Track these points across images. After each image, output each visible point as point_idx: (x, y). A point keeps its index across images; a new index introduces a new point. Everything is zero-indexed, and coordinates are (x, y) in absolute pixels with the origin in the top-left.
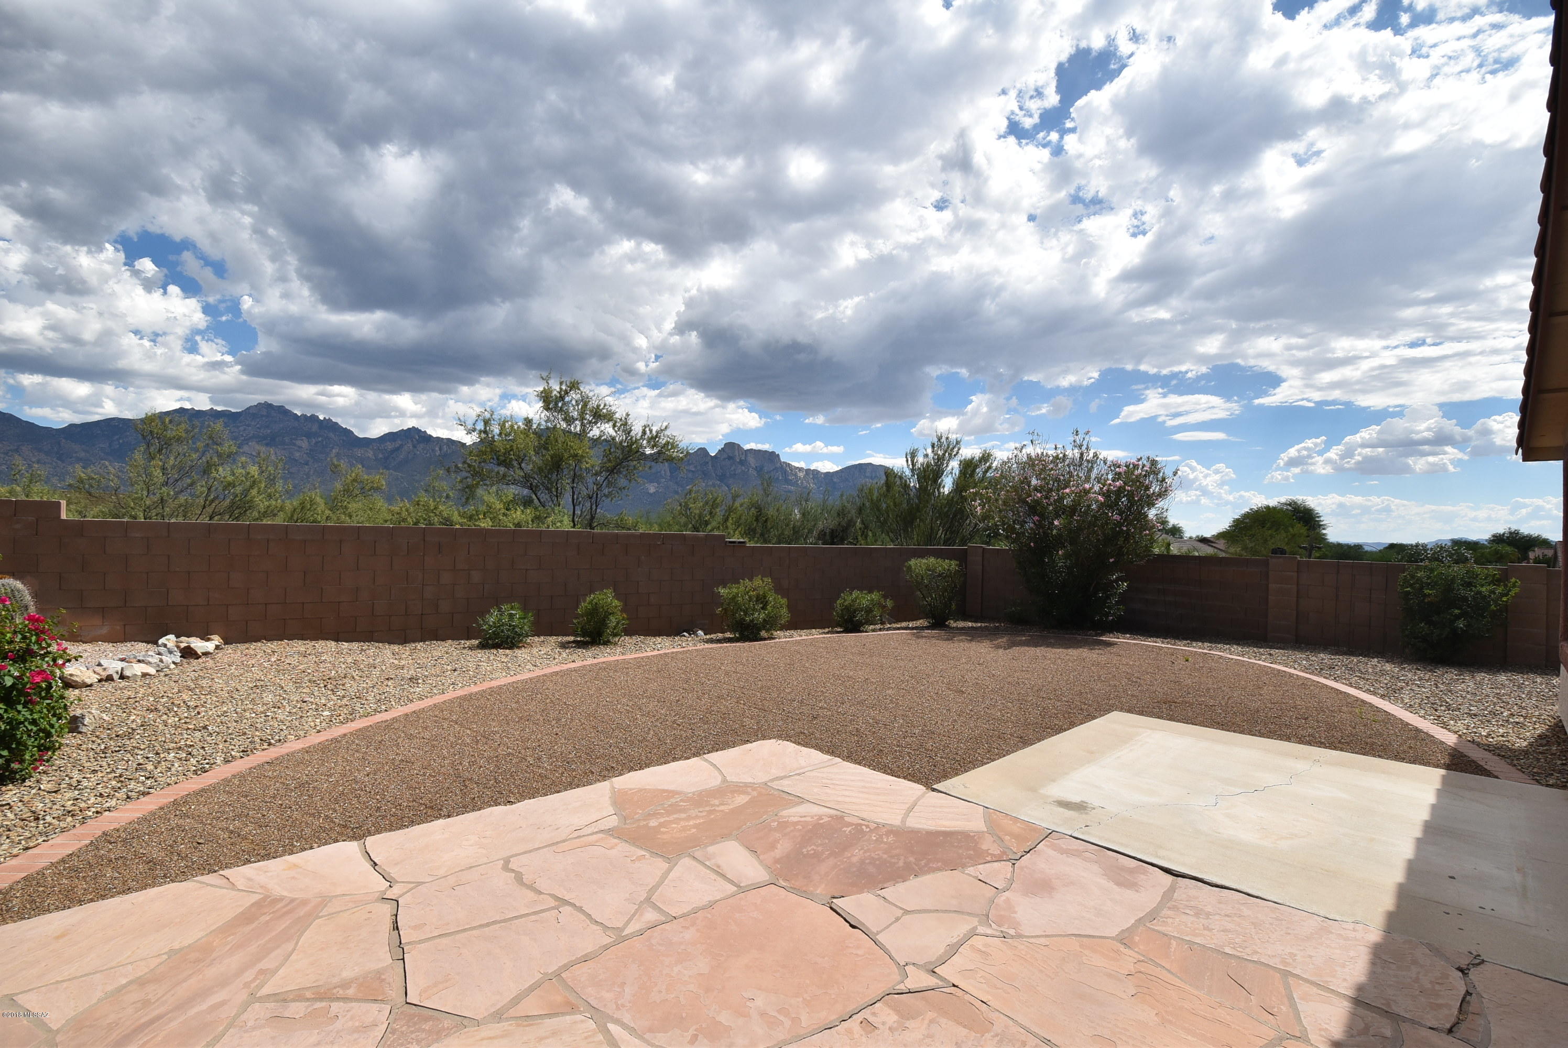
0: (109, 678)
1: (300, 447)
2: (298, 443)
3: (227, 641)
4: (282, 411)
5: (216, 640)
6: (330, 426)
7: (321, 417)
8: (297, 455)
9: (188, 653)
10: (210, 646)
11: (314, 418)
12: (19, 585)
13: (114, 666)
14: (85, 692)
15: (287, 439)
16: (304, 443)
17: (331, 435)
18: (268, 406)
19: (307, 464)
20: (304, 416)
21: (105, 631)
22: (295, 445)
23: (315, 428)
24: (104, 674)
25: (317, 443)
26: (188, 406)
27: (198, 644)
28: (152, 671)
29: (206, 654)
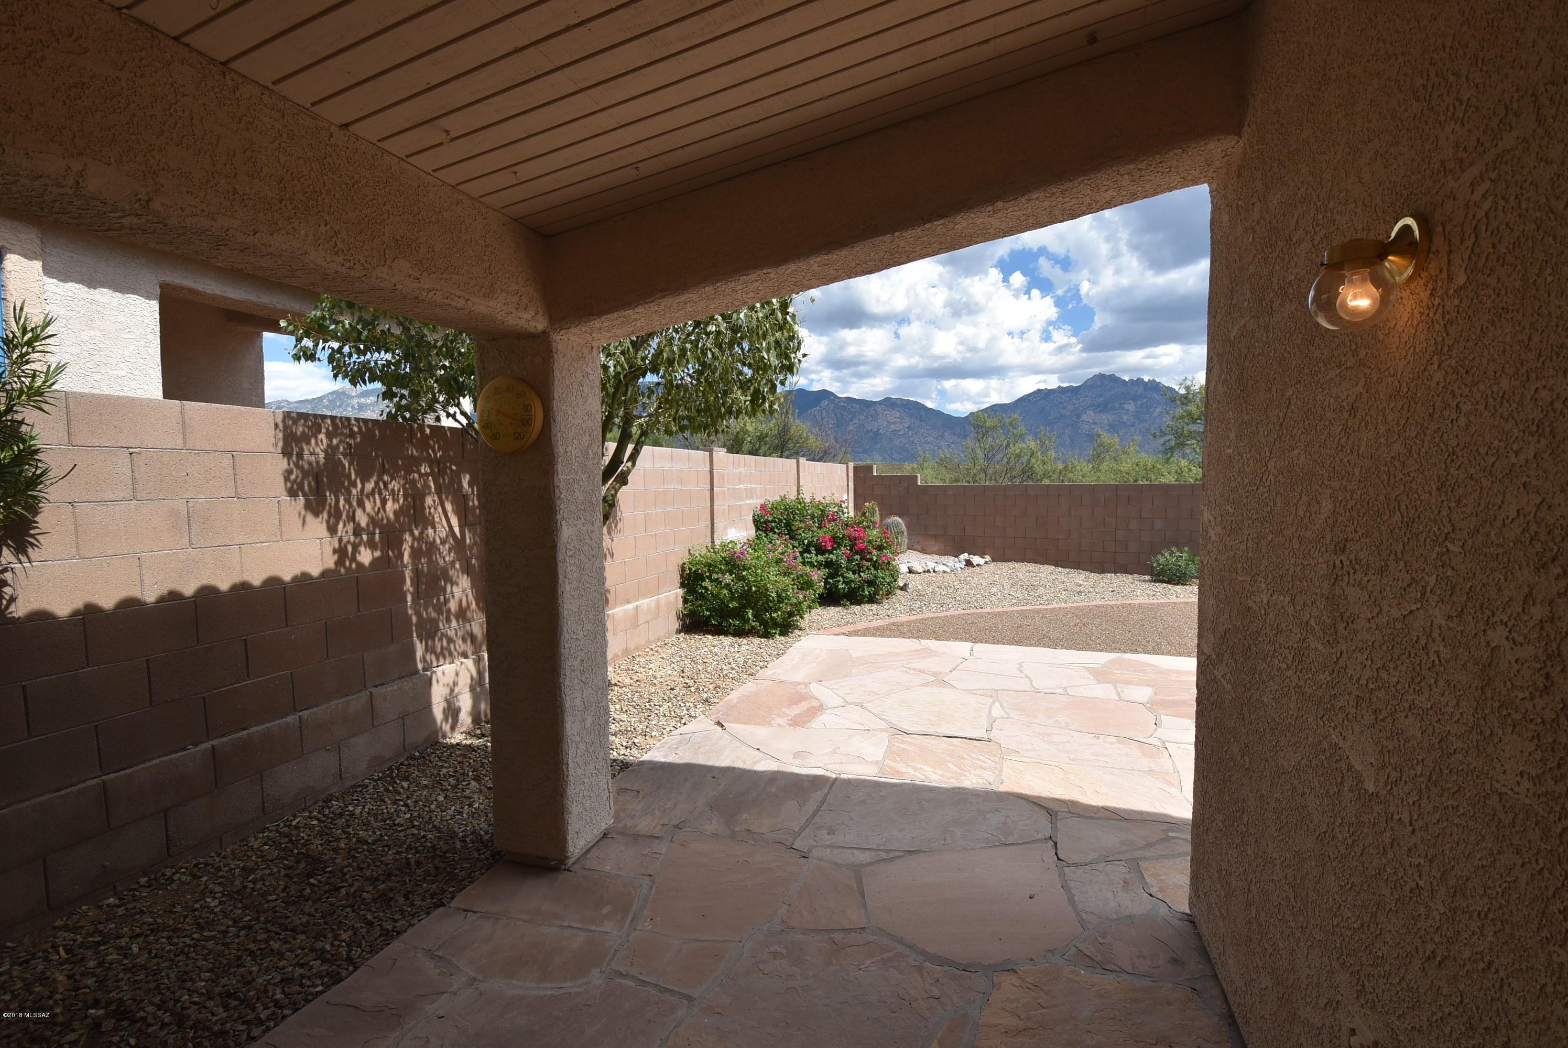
0: (929, 571)
1: (1128, 410)
2: (1126, 406)
3: (994, 560)
4: (1113, 379)
5: (988, 558)
6: (1154, 386)
7: (1146, 380)
8: (1125, 417)
9: (969, 563)
10: (981, 561)
11: (1140, 381)
12: (900, 520)
13: (931, 565)
14: (917, 576)
15: (1117, 405)
16: (1131, 407)
17: (1155, 395)
18: (1101, 376)
19: (1133, 426)
20: (1131, 380)
21: (936, 548)
22: (1123, 408)
23: (1140, 390)
24: (926, 569)
25: (1142, 404)
26: (1042, 387)
27: (976, 560)
28: (948, 570)
29: (978, 565)
